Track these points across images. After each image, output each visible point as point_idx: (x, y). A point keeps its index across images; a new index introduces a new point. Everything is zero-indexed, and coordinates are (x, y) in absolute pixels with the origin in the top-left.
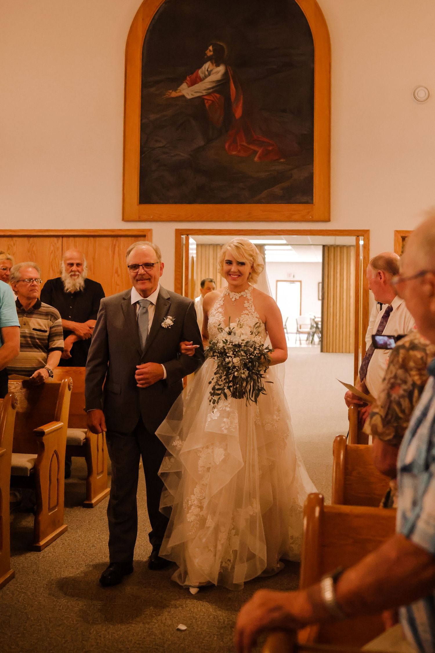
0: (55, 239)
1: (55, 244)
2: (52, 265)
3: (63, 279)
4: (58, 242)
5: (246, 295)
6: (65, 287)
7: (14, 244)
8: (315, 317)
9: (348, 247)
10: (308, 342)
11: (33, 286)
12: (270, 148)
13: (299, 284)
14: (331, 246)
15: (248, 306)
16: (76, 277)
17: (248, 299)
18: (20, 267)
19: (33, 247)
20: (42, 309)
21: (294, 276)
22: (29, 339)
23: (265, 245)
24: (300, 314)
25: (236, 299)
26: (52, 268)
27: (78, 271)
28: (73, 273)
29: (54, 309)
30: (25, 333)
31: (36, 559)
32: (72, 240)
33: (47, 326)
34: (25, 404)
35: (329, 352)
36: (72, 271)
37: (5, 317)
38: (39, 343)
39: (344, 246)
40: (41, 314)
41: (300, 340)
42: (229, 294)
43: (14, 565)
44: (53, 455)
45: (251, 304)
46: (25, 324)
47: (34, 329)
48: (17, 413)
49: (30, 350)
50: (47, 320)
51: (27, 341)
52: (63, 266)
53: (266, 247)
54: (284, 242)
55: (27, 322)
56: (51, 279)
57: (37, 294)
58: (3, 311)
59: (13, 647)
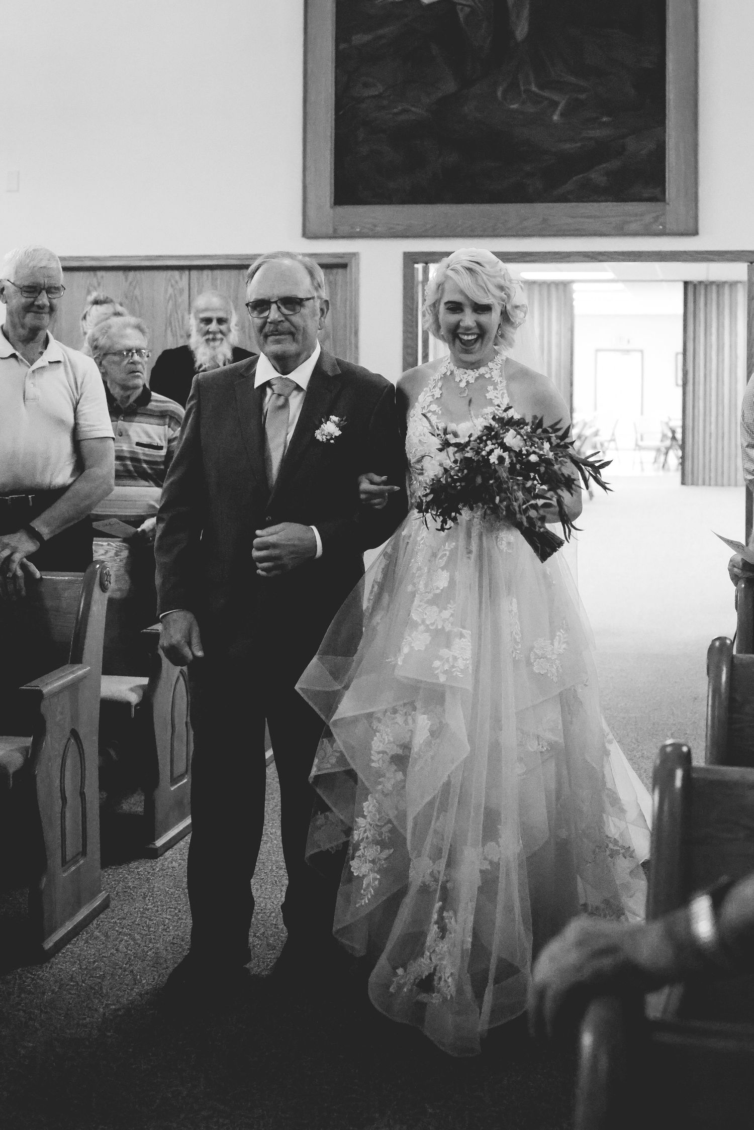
0: (176, 274)
1: (177, 282)
2: (171, 323)
3: (193, 347)
4: (182, 280)
5: (490, 373)
6: (196, 361)
7: (99, 284)
8: (670, 419)
9: (733, 285)
10: (656, 465)
11: (132, 363)
12: (583, 96)
13: (639, 354)
14: (700, 282)
15: (495, 397)
16: (217, 343)
17: (496, 381)
18: (110, 327)
19: (135, 288)
20: (152, 405)
21: (629, 342)
22: (129, 463)
23: (572, 282)
24: (642, 413)
25: (468, 382)
26: (172, 329)
27: (221, 332)
28: (211, 336)
29: (175, 404)
30: (122, 450)
31: (149, 873)
32: (208, 276)
33: (163, 438)
34: (125, 585)
35: (697, 485)
36: (208, 332)
37: (86, 420)
38: (149, 471)
39: (725, 283)
40: (151, 414)
41: (642, 463)
42: (452, 373)
43: (108, 884)
44: (178, 678)
45: (501, 392)
46: (121, 433)
47: (138, 444)
48: (111, 601)
49: (133, 482)
50: (163, 427)
51: (125, 466)
52: (193, 324)
53: (575, 286)
54: (610, 275)
55: (126, 431)
56: (168, 348)
57: (144, 379)
58: (82, 409)
59: (109, 1034)
